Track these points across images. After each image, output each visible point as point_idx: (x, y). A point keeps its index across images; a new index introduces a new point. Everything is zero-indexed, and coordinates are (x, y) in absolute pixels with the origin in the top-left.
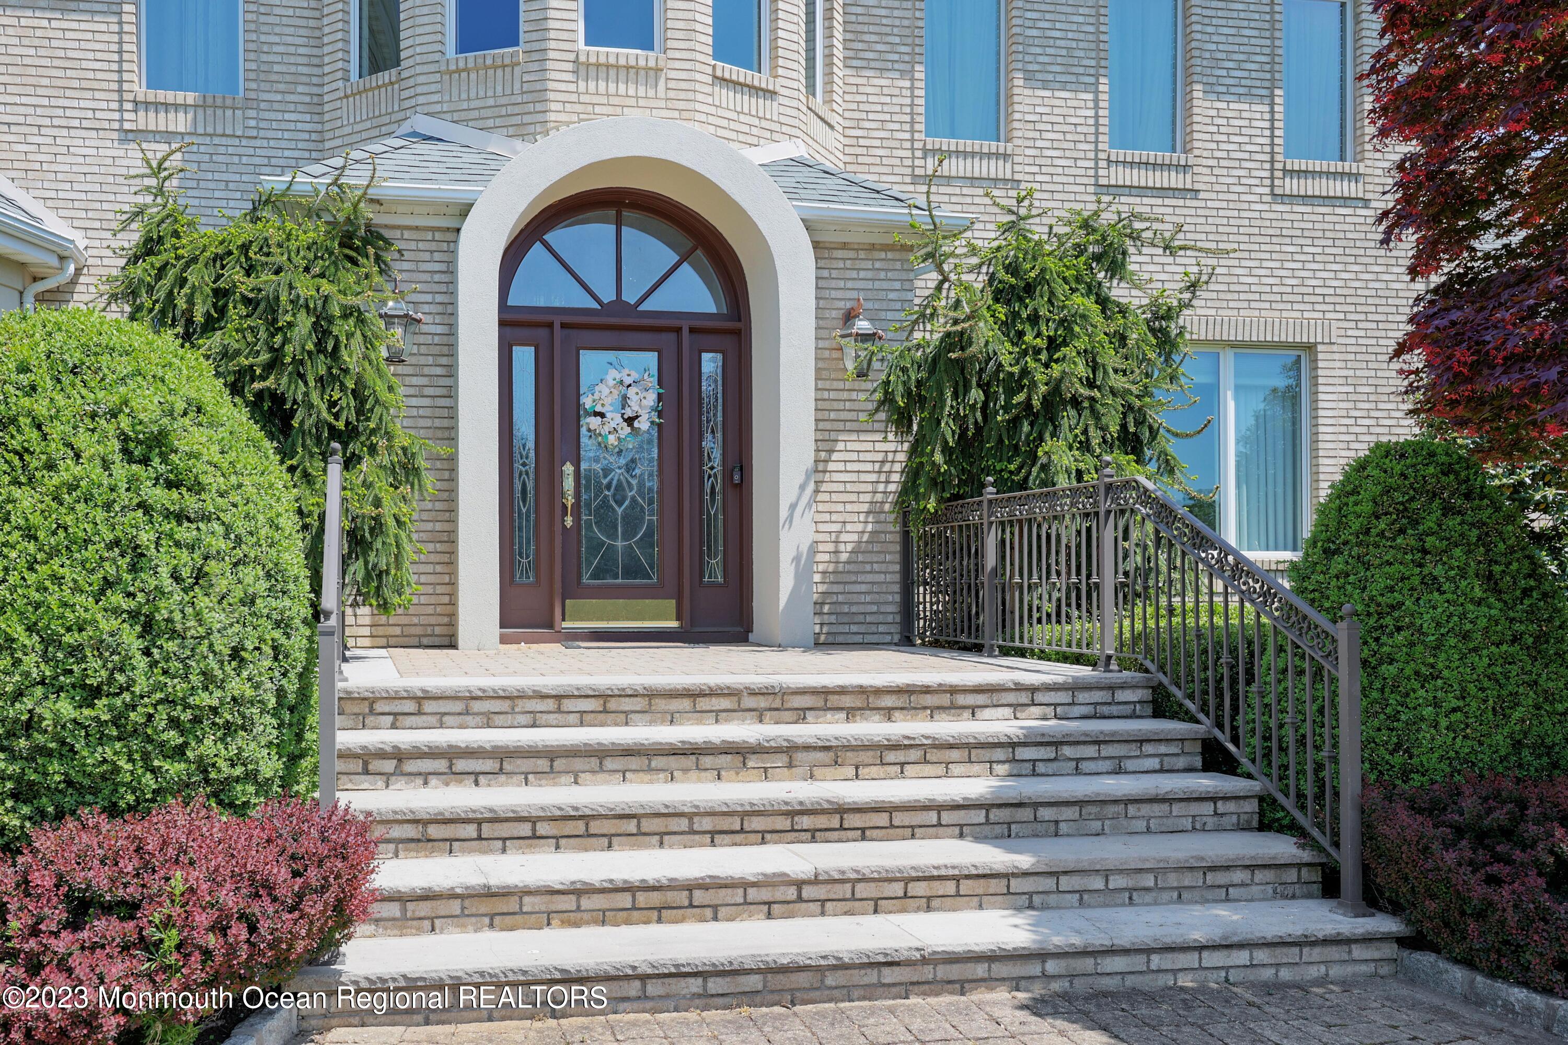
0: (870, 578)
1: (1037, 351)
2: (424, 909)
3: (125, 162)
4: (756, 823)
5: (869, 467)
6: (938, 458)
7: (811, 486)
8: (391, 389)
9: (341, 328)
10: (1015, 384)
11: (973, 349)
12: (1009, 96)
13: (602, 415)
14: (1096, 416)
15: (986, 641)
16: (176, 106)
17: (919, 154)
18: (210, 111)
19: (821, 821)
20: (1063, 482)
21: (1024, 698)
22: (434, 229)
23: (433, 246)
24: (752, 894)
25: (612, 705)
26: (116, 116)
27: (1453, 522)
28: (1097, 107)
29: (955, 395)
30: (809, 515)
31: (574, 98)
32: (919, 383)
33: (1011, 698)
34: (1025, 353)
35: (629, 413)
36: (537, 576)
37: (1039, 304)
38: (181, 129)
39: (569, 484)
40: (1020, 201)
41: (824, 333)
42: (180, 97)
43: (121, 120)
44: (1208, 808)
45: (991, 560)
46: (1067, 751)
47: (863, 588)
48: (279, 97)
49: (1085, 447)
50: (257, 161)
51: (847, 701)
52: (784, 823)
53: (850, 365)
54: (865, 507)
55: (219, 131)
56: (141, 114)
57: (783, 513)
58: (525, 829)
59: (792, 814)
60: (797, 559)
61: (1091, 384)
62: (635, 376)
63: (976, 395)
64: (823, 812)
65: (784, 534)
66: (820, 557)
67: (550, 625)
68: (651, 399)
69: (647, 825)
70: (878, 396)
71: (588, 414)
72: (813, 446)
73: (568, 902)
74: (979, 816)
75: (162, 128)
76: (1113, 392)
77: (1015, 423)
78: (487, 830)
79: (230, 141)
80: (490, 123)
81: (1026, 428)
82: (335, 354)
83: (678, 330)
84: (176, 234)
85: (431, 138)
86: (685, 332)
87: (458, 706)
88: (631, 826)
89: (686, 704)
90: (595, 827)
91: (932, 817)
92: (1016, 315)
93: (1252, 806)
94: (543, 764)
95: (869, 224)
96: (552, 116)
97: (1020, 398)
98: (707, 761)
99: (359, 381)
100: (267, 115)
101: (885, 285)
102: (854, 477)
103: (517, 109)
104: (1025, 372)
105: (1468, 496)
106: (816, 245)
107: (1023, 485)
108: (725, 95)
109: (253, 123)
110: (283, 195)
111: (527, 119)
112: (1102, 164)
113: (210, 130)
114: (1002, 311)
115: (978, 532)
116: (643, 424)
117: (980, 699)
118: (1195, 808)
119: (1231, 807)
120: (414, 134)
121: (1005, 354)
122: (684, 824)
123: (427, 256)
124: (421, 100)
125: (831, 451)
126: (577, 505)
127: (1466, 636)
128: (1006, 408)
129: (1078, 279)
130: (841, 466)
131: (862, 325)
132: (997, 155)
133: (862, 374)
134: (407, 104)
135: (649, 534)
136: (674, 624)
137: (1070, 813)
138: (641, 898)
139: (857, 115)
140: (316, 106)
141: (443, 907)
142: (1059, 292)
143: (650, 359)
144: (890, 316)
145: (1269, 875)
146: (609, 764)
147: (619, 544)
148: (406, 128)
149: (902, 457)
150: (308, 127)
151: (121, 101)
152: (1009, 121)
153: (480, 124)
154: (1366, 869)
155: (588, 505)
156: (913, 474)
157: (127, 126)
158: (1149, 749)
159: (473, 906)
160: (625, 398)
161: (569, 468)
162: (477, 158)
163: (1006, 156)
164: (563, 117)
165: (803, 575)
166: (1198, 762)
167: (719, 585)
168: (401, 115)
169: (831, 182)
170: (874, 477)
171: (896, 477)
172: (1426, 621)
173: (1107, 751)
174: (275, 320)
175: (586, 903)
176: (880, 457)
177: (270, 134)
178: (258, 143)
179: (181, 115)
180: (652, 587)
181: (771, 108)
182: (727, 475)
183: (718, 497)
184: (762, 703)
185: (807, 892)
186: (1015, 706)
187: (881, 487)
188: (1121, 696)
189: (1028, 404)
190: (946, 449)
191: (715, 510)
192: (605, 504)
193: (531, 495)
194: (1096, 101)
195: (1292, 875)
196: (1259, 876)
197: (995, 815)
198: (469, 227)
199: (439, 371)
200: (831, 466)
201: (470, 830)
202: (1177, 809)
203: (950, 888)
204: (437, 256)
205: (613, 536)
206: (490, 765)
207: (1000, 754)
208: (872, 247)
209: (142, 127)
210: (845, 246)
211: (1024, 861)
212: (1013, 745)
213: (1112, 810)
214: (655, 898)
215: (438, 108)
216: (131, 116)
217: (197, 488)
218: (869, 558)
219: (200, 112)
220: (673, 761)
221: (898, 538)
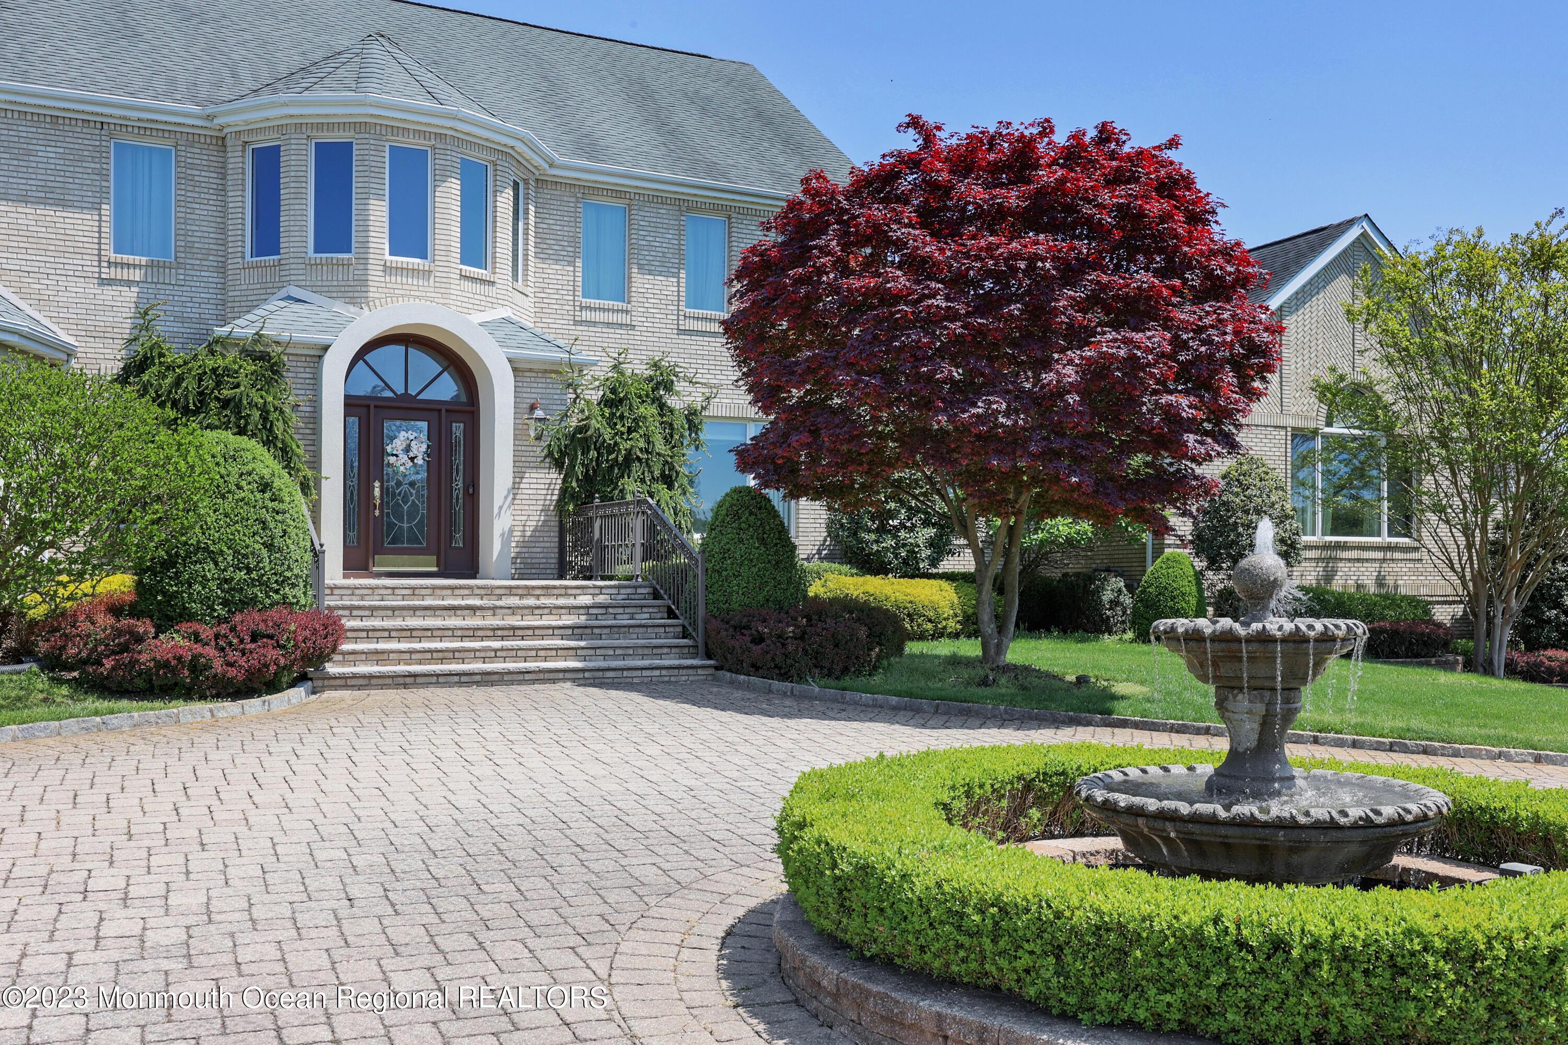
0: (542, 545)
1: (622, 433)
2: (351, 657)
3: (102, 297)
4: (480, 633)
5: (542, 486)
6: (574, 484)
7: (511, 496)
8: (298, 447)
9: (273, 416)
10: (611, 449)
11: (589, 433)
12: (630, 278)
13: (397, 456)
14: (649, 466)
15: (594, 574)
16: (135, 266)
17: (578, 308)
18: (155, 269)
19: (506, 633)
20: (629, 498)
21: (597, 591)
22: (306, 356)
23: (306, 364)
24: (478, 654)
25: (417, 592)
26: (97, 270)
27: (752, 518)
28: (678, 286)
29: (583, 454)
30: (509, 513)
31: (383, 285)
32: (566, 446)
33: (591, 591)
34: (616, 434)
35: (411, 455)
36: (358, 542)
37: (624, 409)
38: (137, 279)
39: (377, 492)
40: (620, 354)
41: (519, 416)
42: (137, 259)
43: (100, 273)
44: (662, 630)
45: (597, 535)
46: (611, 610)
47: (539, 550)
48: (198, 262)
49: (643, 481)
50: (183, 299)
51: (520, 592)
52: (490, 633)
53: (532, 434)
54: (540, 508)
55: (161, 280)
56: (113, 269)
57: (496, 510)
58: (386, 634)
59: (494, 630)
60: (503, 535)
61: (647, 451)
62: (415, 434)
63: (593, 454)
64: (507, 629)
65: (495, 522)
66: (515, 534)
67: (366, 568)
68: (424, 447)
69: (435, 633)
70: (546, 451)
71: (388, 455)
72: (512, 475)
73: (407, 656)
74: (570, 632)
75: (125, 278)
76: (658, 454)
77: (612, 467)
78: (370, 634)
79: (167, 287)
80: (335, 295)
81: (616, 471)
82: (271, 430)
83: (440, 411)
84: (161, 355)
85: (299, 301)
86: (443, 412)
87: (349, 592)
88: (429, 633)
89: (449, 592)
90: (415, 634)
91: (551, 632)
92: (614, 414)
93: (680, 629)
94: (390, 613)
95: (544, 362)
96: (371, 295)
97: (613, 456)
98: (459, 612)
99: (283, 441)
100: (191, 272)
101: (552, 391)
102: (534, 492)
103: (350, 289)
104: (616, 444)
105: (760, 509)
106: (515, 370)
107: (612, 499)
108: (467, 285)
109: (182, 277)
110: (227, 338)
111: (356, 295)
112: (681, 318)
113: (155, 280)
114: (607, 411)
115: (590, 521)
116: (419, 461)
117: (578, 591)
118: (657, 630)
119: (671, 629)
120: (289, 298)
121: (607, 433)
122: (450, 633)
123: (302, 370)
124: (293, 278)
125: (522, 478)
126: (381, 504)
127: (752, 561)
128: (607, 461)
129: (647, 396)
130: (527, 486)
131: (539, 413)
132: (622, 311)
133: (538, 438)
134: (284, 279)
135: (421, 521)
136: (435, 569)
137: (607, 631)
138: (435, 655)
139: (542, 285)
140: (222, 269)
141: (359, 657)
142: (634, 404)
143: (424, 425)
144: (554, 407)
145: (677, 650)
146: (418, 613)
147: (405, 525)
148: (283, 293)
149: (560, 481)
150: (216, 280)
151: (100, 261)
152: (630, 292)
153: (329, 294)
154: (706, 644)
155: (388, 503)
156: (564, 491)
157: (103, 276)
158: (645, 610)
159: (370, 657)
160: (409, 446)
161: (377, 484)
162: (328, 315)
163: (627, 312)
164: (377, 295)
165: (505, 543)
166: (666, 615)
167: (459, 548)
168: (280, 285)
169: (524, 334)
170: (545, 492)
171: (556, 492)
172: (737, 555)
173: (628, 610)
174: (240, 412)
175: (413, 656)
176: (548, 481)
177: (192, 284)
178: (185, 289)
179: (137, 271)
180: (423, 549)
181: (492, 291)
182: (466, 489)
183: (461, 501)
184: (482, 592)
185: (499, 654)
186: (593, 595)
187: (549, 497)
188: (639, 591)
189: (616, 459)
190: (578, 480)
191: (459, 508)
192: (397, 504)
193: (355, 498)
194: (678, 282)
195: (686, 650)
196: (673, 650)
197: (576, 631)
198: (328, 357)
199: (308, 431)
200: (522, 486)
201: (364, 634)
202: (649, 630)
203: (554, 653)
204: (308, 370)
205: (402, 521)
206: (367, 613)
207: (582, 611)
208: (546, 371)
209: (113, 277)
210: (531, 370)
211: (582, 644)
212: (588, 608)
213: (623, 630)
214: (440, 655)
215: (303, 283)
216: (107, 270)
217: (282, 501)
218: (542, 534)
219: (149, 269)
220: (444, 613)
221: (557, 524)
